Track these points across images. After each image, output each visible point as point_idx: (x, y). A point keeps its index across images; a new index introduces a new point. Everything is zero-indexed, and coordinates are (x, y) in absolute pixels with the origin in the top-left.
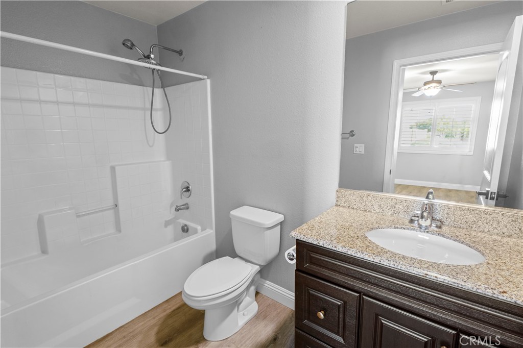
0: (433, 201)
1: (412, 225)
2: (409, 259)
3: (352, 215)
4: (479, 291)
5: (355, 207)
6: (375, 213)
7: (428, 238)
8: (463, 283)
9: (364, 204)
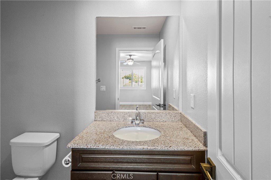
0: (139, 111)
1: (132, 124)
2: (135, 142)
3: (104, 125)
4: (163, 149)
5: (105, 120)
6: (115, 122)
7: (140, 129)
8: (157, 148)
9: (110, 117)
